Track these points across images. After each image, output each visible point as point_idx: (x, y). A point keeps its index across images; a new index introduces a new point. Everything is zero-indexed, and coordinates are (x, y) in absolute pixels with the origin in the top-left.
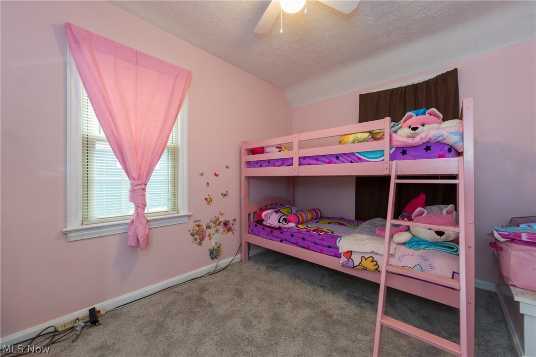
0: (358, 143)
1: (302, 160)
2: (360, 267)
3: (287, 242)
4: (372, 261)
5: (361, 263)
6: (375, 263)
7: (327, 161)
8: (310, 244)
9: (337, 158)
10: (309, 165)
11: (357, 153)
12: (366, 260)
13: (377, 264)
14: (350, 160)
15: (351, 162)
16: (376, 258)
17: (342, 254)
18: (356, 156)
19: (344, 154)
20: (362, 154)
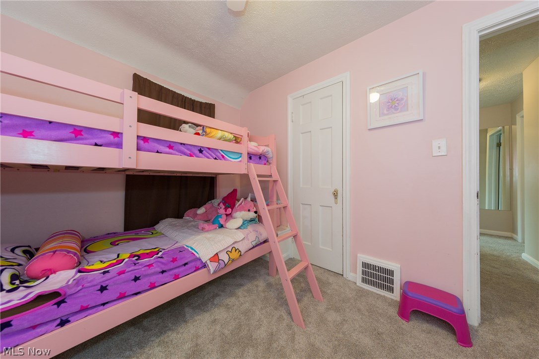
0: (224, 140)
1: (142, 142)
2: (230, 261)
3: (90, 311)
4: (236, 250)
5: (230, 258)
6: (238, 251)
7: (189, 152)
8: (153, 279)
9: (201, 151)
10: (158, 152)
11: (221, 150)
12: (231, 252)
13: (239, 251)
14: (215, 156)
15: (216, 159)
16: (236, 246)
17: (208, 262)
18: (220, 153)
19: (209, 149)
20: (224, 152)
